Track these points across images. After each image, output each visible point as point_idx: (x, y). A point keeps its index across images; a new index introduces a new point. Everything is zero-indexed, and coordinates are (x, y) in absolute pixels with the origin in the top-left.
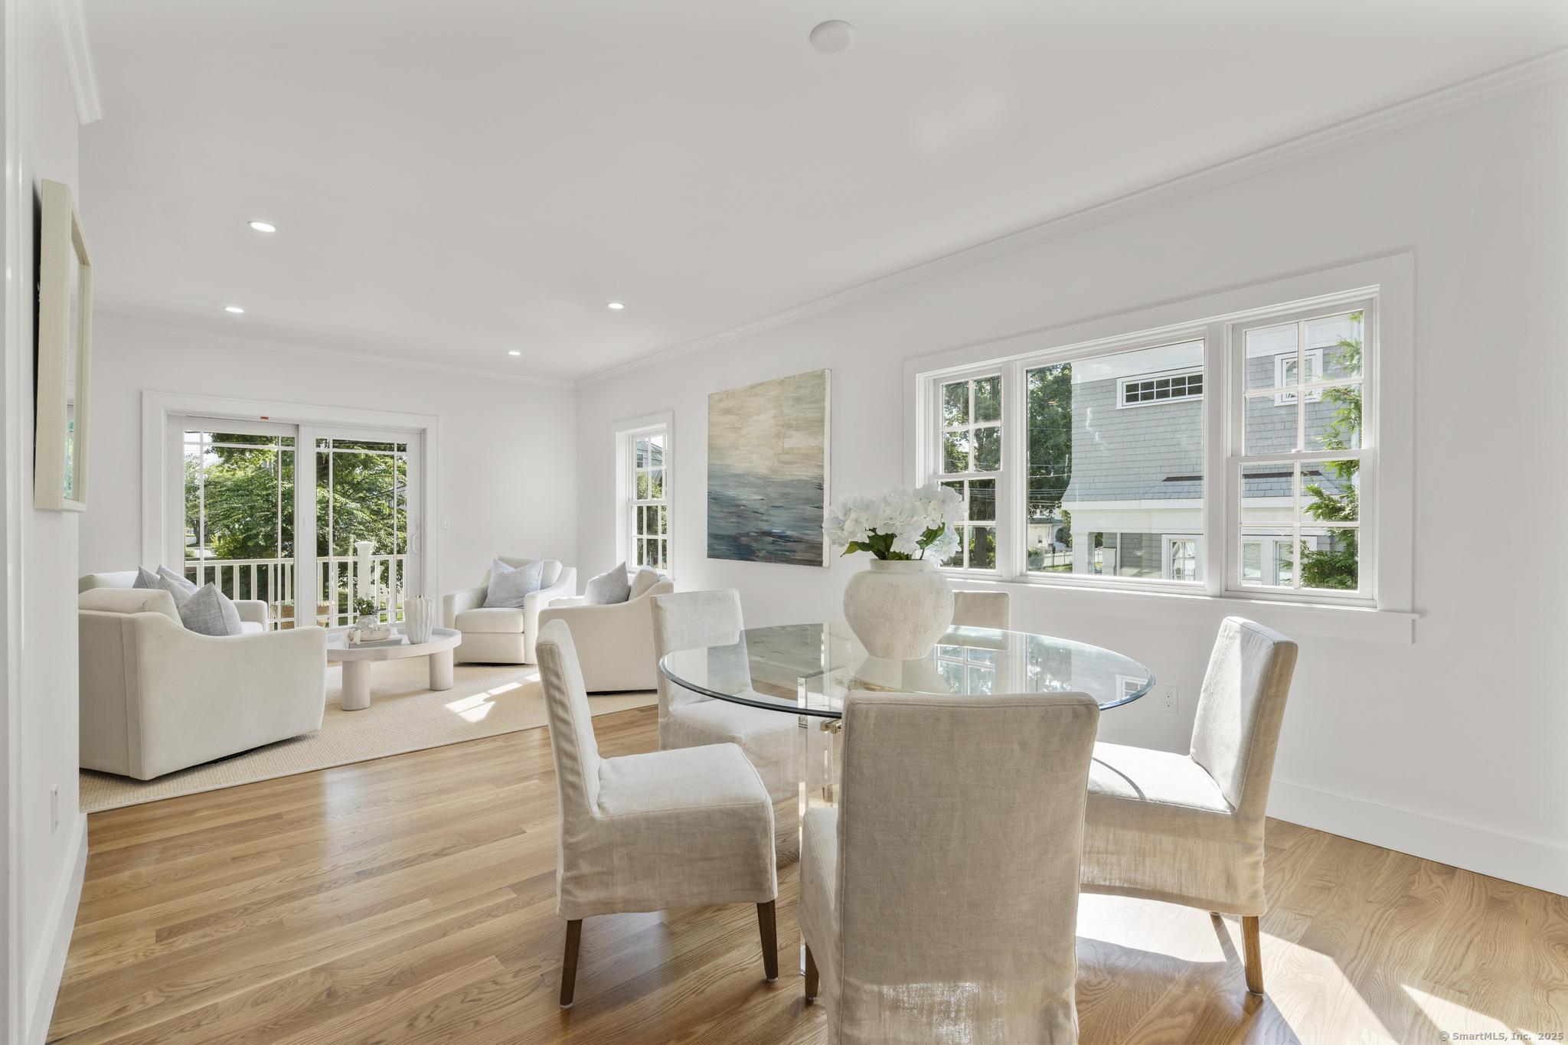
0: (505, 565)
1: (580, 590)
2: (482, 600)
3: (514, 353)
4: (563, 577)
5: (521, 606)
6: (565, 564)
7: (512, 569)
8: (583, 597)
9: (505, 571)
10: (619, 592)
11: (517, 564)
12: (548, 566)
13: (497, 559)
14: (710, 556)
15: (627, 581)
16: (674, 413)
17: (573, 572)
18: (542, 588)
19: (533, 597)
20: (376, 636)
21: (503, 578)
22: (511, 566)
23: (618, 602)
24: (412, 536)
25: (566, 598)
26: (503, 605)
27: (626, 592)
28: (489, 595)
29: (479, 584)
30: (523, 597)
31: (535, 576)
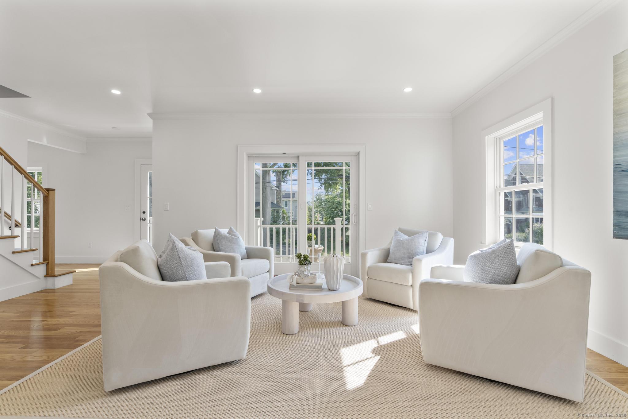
0: (402, 234)
1: (459, 259)
2: (386, 257)
3: (408, 90)
4: (443, 245)
5: (411, 265)
6: (445, 235)
7: (406, 237)
8: (463, 267)
9: (401, 239)
10: (507, 271)
11: (410, 233)
12: (432, 236)
13: (397, 230)
14: (616, 236)
15: (516, 261)
16: (553, 99)
17: (451, 241)
18: (428, 252)
19: (420, 260)
20: (306, 281)
21: (400, 243)
22: (405, 234)
23: (507, 283)
24: (352, 215)
25: (445, 266)
26: (399, 262)
27: (515, 272)
28: (391, 254)
29: (385, 246)
30: (413, 258)
31: (422, 243)
